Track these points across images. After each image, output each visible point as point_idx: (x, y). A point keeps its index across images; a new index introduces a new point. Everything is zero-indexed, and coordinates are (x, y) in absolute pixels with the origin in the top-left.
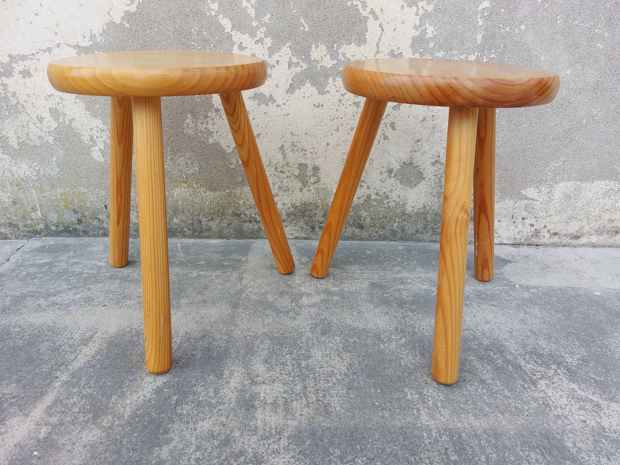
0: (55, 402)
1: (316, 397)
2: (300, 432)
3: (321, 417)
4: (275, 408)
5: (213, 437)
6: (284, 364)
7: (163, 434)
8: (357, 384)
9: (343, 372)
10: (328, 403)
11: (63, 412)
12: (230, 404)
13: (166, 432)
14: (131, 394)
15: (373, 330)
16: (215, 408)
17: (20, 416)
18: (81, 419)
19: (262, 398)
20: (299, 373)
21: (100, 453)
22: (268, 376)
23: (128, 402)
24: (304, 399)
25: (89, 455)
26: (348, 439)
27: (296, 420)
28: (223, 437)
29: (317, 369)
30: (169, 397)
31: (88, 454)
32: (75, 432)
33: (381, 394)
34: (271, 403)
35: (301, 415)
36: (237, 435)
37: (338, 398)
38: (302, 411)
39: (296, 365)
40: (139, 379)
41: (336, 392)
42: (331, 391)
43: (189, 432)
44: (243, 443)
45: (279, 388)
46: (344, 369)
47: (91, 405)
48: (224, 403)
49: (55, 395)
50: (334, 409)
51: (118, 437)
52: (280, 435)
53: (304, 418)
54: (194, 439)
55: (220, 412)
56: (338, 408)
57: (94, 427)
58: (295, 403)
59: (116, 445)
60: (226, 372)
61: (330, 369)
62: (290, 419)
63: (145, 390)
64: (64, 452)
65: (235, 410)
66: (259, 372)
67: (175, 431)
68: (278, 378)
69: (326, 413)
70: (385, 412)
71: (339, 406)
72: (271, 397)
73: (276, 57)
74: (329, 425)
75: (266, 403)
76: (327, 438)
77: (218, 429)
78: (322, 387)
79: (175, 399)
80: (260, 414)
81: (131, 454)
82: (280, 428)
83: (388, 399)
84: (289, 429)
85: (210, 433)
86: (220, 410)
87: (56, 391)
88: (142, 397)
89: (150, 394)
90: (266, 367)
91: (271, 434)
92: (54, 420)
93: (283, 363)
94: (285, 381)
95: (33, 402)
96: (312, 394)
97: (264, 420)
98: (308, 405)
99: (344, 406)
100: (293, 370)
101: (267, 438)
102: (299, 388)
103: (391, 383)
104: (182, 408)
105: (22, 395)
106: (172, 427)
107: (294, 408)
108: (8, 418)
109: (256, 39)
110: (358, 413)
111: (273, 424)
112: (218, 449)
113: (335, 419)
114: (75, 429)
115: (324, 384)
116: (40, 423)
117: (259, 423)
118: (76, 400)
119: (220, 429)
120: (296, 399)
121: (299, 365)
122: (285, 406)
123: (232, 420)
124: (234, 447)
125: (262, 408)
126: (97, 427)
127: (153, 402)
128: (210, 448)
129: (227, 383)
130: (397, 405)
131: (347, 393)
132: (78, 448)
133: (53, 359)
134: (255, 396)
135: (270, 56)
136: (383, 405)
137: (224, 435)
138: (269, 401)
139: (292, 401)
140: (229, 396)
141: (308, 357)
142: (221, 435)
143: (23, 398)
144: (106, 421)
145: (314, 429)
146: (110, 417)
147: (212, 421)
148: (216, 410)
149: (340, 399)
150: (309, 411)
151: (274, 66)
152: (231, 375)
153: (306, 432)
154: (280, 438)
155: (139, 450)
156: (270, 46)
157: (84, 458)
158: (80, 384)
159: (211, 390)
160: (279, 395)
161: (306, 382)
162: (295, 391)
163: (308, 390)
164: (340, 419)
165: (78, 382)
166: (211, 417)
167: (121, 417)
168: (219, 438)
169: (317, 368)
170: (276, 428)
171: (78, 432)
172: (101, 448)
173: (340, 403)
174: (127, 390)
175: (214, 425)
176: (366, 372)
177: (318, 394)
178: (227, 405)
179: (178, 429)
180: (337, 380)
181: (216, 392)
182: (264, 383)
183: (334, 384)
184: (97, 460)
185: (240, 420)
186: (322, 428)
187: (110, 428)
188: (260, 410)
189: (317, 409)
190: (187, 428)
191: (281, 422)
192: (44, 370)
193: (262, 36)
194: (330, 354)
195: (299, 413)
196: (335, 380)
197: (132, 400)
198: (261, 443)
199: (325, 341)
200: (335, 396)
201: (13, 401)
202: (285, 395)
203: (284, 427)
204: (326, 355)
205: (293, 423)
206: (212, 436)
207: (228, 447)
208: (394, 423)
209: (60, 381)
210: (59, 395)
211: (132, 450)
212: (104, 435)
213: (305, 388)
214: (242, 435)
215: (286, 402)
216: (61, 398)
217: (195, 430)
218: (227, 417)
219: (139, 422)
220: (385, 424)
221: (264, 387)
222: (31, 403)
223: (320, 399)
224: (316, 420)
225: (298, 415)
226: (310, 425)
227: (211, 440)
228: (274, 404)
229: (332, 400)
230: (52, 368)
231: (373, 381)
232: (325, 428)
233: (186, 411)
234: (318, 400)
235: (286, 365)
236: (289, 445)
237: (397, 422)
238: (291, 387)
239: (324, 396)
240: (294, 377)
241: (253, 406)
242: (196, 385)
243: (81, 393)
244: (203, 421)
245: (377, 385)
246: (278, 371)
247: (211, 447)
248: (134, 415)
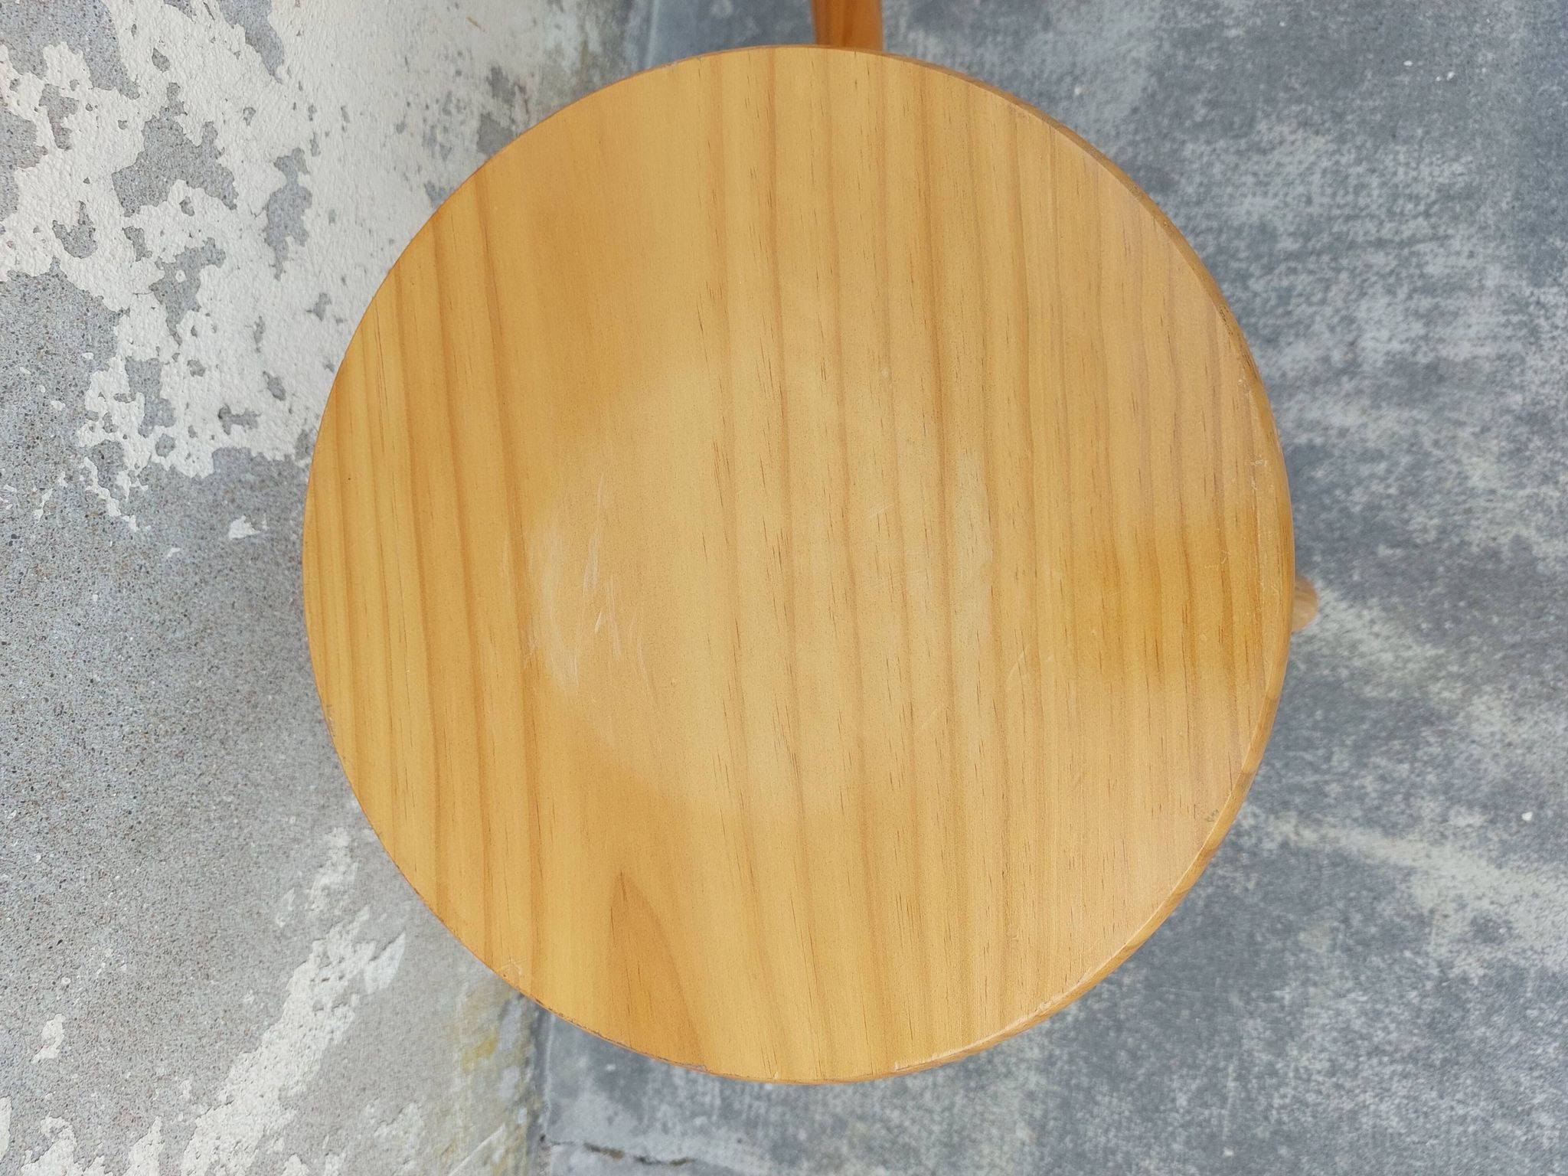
0: (1369, 821)
1: (1415, 217)
2: (1523, 259)
3: (1482, 210)
4: (1442, 314)
5: (1519, 450)
6: (1285, 296)
7: (1499, 561)
8: (1379, 117)
9: (1332, 147)
10: (1439, 191)
11: (1407, 796)
12: (1417, 422)
13: (1494, 555)
14: (1362, 656)
15: (1160, 47)
16: (1428, 454)
17: (1408, 888)
18: (1435, 750)
19: (1407, 347)
20: (1326, 258)
21: (1542, 683)
22: (1327, 335)
23: (1388, 657)
24: (1420, 247)
25: (1545, 705)
26: (1554, 153)
27: (1484, 268)
28: (1522, 430)
29: (1314, 210)
30: (1381, 565)
31: (1542, 707)
32: (1475, 752)
33: (1418, 60)
34: (1427, 325)
35: (1471, 255)
36: (1518, 398)
37: (1422, 167)
38: (1458, 254)
39: (1292, 264)
40: (1309, 648)
41: (1401, 170)
42: (1396, 180)
43: (1499, 505)
44: (1543, 383)
45: (1375, 308)
46: (1319, 143)
47: (1391, 736)
48: (1416, 434)
49: (1345, 832)
50: (1460, 179)
51: (1499, 656)
52: (1528, 305)
53: (1481, 250)
54: (1521, 493)
55: (1442, 443)
56: (1457, 168)
57: (1462, 714)
58: (1429, 269)
59: (1523, 656)
60: (1303, 439)
61: (1316, 178)
62: (1480, 280)
63: (1350, 626)
64: (1530, 759)
65: (1441, 409)
66: (1313, 357)
67: (1493, 535)
68: (1337, 311)
69: (1469, 196)
70: (1480, 60)
71: (1450, 166)
72: (1404, 326)
73: (135, 59)
74: (1509, 194)
75: (1426, 338)
76: (1548, 201)
77: (1495, 442)
78: (1381, 201)
79: (1389, 552)
80: (1464, 351)
81: (1552, 618)
82: (1505, 304)
83: (1437, 45)
84: (1513, 283)
85: (1504, 459)
86: (1436, 443)
87: (1332, 833)
88: (1376, 629)
89: (1365, 613)
90: (1291, 339)
91: (1522, 324)
92: (1429, 807)
93: (1280, 297)
94: (1349, 293)
95: (1366, 874)
96: (1404, 227)
97: (1480, 341)
98: (1442, 240)
99: (1452, 153)
100: (1311, 272)
101: (1535, 332)
102: (1379, 259)
103: (1383, 30)
104: (1421, 531)
105: (1340, 905)
106: (1478, 545)
107: (1447, 271)
108: (1414, 909)
109: (45, 135)
110: (1476, 121)
111: (1493, 320)
112: (1554, 436)
113: (1491, 178)
114: (1466, 755)
115: (1369, 195)
116: (1437, 836)
117: (1489, 350)
118: (1370, 778)
119: (1497, 437)
120: (1419, 266)
121: (1290, 256)
122: (1439, 291)
123: (1470, 414)
124: (1553, 403)
125: (1440, 347)
126: (1462, 708)
127: (1395, 599)
128: (1551, 455)
129: (1343, 432)
130: (1459, 27)
131: (1406, 142)
132: (1524, 731)
133: (1214, 873)
134: (1399, 365)
135: (129, 90)
136: (1455, 61)
137: (1517, 426)
138: (1418, 328)
139: (1422, 276)
140: (1390, 425)
141: (1265, 232)
142: (1516, 432)
143: (1351, 899)
144: (1446, 694)
145: (1516, 229)
146: (1434, 688)
147: (1469, 458)
148: (1436, 452)
149: (1427, 160)
150: (1459, 237)
151: (173, 89)
152: (1314, 425)
153: (1525, 246)
154: (1538, 303)
155: (1540, 604)
156: (83, 65)
157: (1550, 714)
158: (1315, 782)
159: (1365, 470)
160: (1401, 308)
161: (1360, 239)
162: (1388, 269)
163: (1389, 236)
164: (1492, 167)
165: (1307, 791)
166: (1457, 462)
167: (1438, 664)
168: (1524, 438)
169: (1310, 210)
170: (1505, 312)
171: (1474, 746)
172: (1529, 684)
173: (1440, 162)
174: (1347, 667)
175: (1483, 452)
176: (1335, 89)
177: (1406, 212)
178: (1422, 429)
179: (1486, 531)
180: (1359, 161)
181: (1377, 456)
182: (1352, 344)
183: (1373, 171)
184: (1560, 684)
185: (1472, 394)
186: (1516, 209)
187: (1468, 679)
188: (1445, 351)
189: (1455, 218)
190: (1486, 510)
191: (1487, 302)
192: (1251, 885)
193: (32, 87)
194: (1255, 174)
195: (1463, 261)
196: (1360, 169)
197: (1381, 651)
198: (1547, 345)
199: (1201, 184)
200: (1415, 174)
201: (1356, 919)
202: (1402, 293)
203: (1506, 295)
204: (1259, 183)
205: (1494, 275)
206: (1517, 453)
207: (1551, 414)
208: (1517, 43)
209: (1297, 834)
210: (1348, 821)
211: (1539, 617)
212: (1488, 688)
213: (1380, 244)
214: (1522, 388)
215: (1429, 290)
216: (1358, 813)
217: (1493, 492)
218: (1460, 424)
219: (1457, 621)
220: (1517, 64)
221: (1367, 343)
222: (1370, 876)
223: (1422, 208)
224: (1490, 222)
225: (1471, 264)
226: (1503, 236)
227: (1528, 453)
228: (1429, 318)
229: (1429, 180)
230: (1245, 867)
231: (1369, 74)
232: (1517, 204)
233: (1431, 518)
234: (1427, 215)
235: (1290, 289)
236: (1559, 285)
237: (1513, 36)
238: (1374, 279)
239: (1416, 198)
240: (1338, 270)
241: (1432, 368)
242: (1346, 508)
243: (1345, 774)
244: (1466, 478)
245: (1384, 67)
246: (1310, 310)
247: (1549, 451)
248: (1437, 635)
